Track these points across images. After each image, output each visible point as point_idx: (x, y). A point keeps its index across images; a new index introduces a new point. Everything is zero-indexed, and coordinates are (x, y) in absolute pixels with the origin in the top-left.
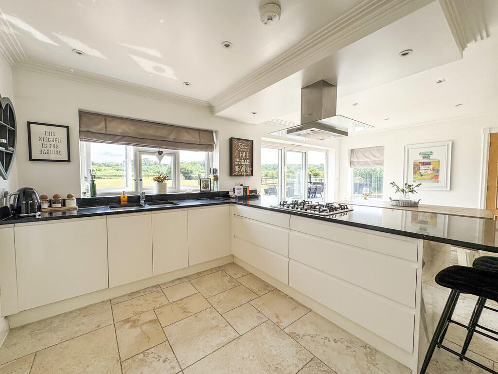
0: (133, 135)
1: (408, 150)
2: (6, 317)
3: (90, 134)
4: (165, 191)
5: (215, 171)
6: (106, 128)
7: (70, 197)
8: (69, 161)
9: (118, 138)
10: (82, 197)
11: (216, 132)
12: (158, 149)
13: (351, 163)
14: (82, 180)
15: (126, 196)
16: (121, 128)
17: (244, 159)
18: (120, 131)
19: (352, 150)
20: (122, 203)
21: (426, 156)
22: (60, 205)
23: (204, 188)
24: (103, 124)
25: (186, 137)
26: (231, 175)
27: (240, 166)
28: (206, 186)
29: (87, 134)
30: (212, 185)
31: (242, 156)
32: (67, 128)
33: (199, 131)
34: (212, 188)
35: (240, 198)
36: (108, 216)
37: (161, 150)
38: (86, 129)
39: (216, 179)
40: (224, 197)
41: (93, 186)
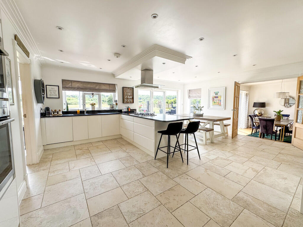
0: (82, 87)
1: (210, 91)
2: (43, 145)
3: (66, 88)
4: (95, 109)
5: (116, 101)
6: (72, 85)
7: (60, 110)
8: (59, 98)
9: (76, 89)
10: (64, 111)
11: (117, 84)
12: (92, 93)
13: (189, 96)
14: (64, 104)
15: (79, 110)
16: (77, 85)
17: (129, 96)
18: (77, 86)
19: (190, 90)
20: (78, 113)
21: (216, 94)
22: (56, 113)
23: (112, 108)
24: (70, 84)
25: (103, 87)
26: (123, 103)
27: (127, 99)
28: (112, 107)
29: (65, 88)
30: (115, 107)
31: (128, 95)
32: (58, 86)
33: (109, 84)
34: (115, 108)
35: (125, 112)
36: (73, 117)
37: (93, 93)
38: (65, 86)
39: (117, 104)
40: (120, 112)
41: (67, 107)
